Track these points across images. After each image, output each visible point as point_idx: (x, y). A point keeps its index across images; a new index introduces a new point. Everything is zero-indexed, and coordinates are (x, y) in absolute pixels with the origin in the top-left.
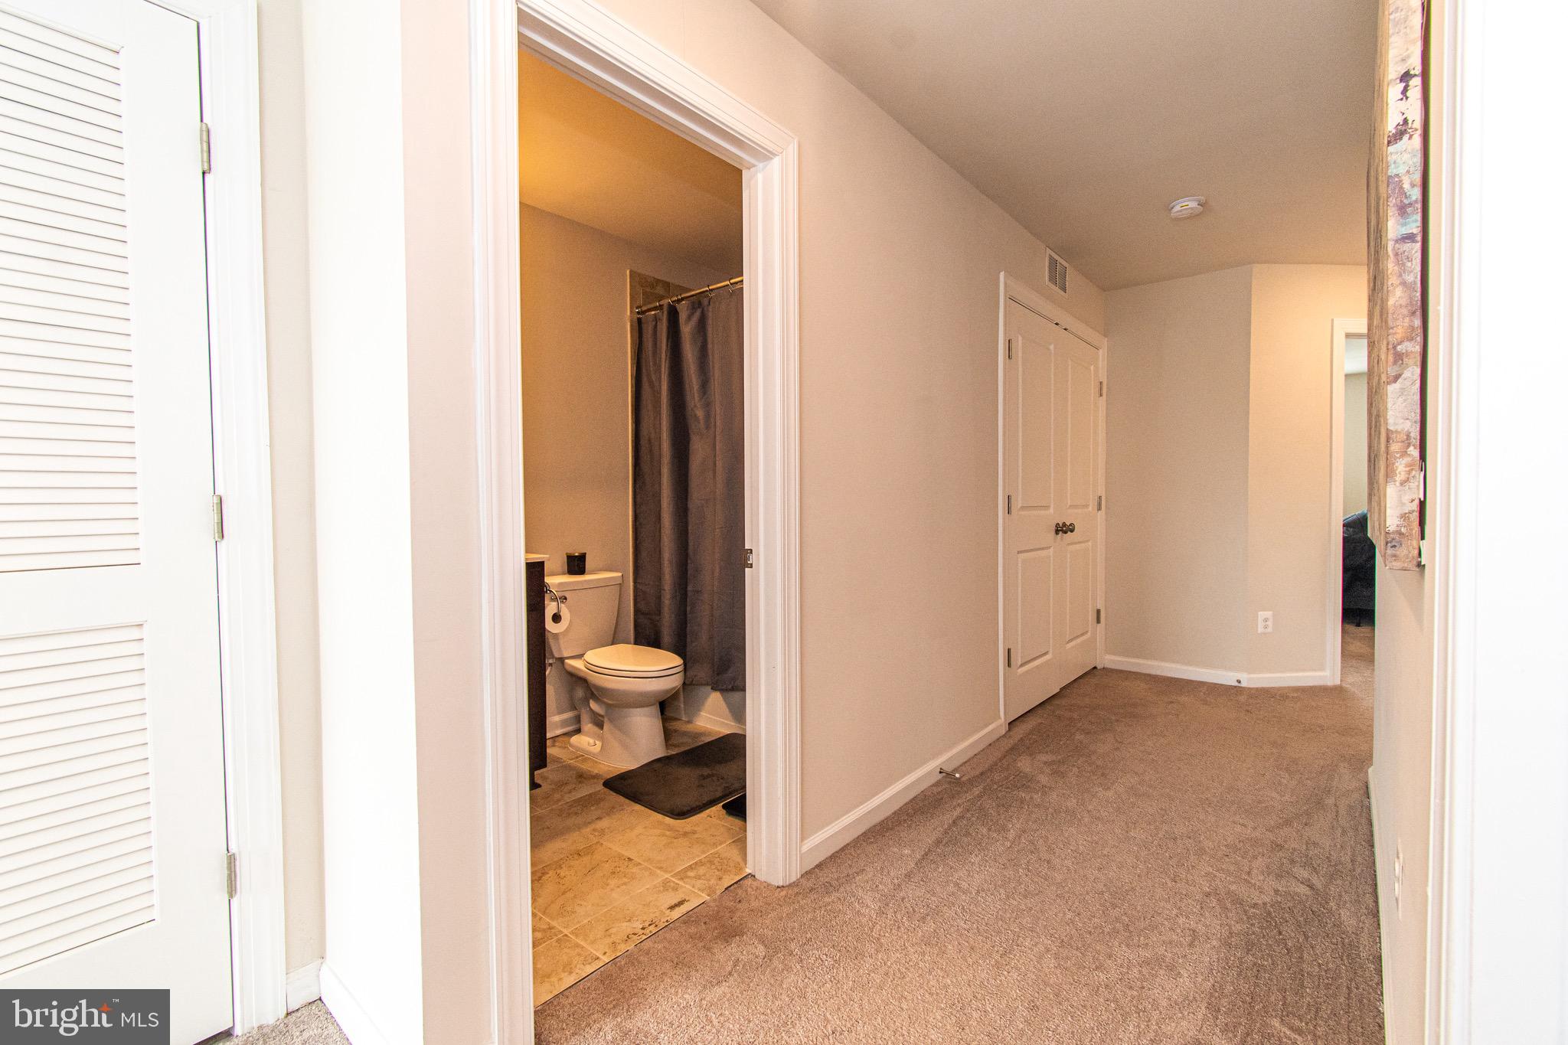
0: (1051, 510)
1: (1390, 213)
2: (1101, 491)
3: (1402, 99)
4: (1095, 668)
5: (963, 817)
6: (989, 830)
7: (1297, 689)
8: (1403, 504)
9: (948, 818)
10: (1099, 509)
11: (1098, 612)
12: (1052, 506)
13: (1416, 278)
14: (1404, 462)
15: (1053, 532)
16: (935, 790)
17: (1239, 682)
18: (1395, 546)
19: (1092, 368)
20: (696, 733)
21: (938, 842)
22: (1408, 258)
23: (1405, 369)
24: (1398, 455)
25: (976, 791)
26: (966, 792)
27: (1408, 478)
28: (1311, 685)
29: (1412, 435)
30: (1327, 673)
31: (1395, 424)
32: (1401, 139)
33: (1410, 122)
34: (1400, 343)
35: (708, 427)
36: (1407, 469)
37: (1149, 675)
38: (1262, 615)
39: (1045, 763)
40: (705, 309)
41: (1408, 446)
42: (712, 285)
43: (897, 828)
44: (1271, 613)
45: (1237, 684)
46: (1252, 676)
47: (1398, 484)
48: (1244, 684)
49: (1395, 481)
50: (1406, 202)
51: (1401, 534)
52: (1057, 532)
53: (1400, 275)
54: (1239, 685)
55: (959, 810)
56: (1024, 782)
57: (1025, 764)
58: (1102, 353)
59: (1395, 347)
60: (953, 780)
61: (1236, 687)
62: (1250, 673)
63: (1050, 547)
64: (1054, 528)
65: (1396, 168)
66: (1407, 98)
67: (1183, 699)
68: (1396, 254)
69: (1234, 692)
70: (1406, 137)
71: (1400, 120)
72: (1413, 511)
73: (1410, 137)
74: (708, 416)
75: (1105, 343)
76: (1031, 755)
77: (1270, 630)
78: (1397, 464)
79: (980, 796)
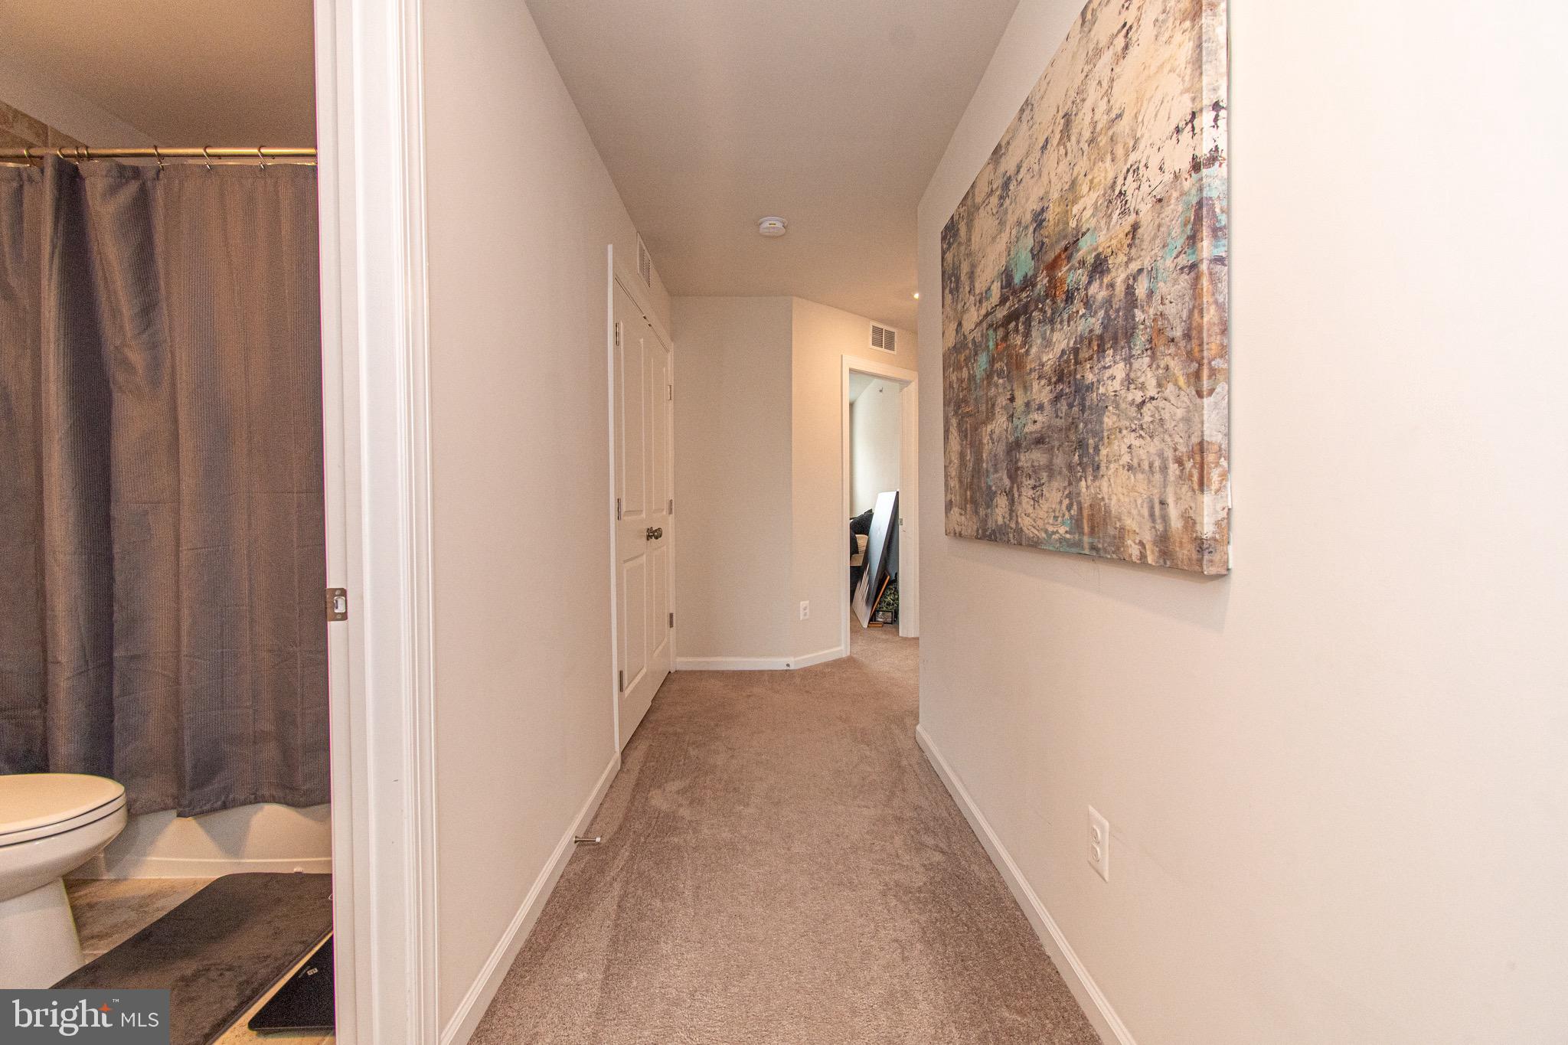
0: (644, 515)
1: (1205, 233)
2: (671, 496)
3: (1214, 127)
4: (670, 672)
5: (626, 894)
6: (662, 901)
7: (827, 665)
8: (1216, 512)
9: (610, 904)
10: (671, 513)
11: (671, 615)
12: (644, 512)
13: (1225, 299)
14: (1217, 472)
15: (645, 539)
16: (577, 867)
17: (788, 665)
18: (1211, 552)
19: (664, 369)
20: (143, 897)
21: (614, 941)
22: (1219, 279)
23: (1217, 384)
24: (1213, 466)
25: (625, 853)
26: (614, 858)
27: (1220, 488)
28: (834, 659)
29: (1223, 447)
30: (842, 647)
31: (1211, 436)
32: (1213, 164)
33: (1220, 150)
34: (1213, 360)
35: (155, 383)
36: (1220, 478)
37: (718, 672)
38: (803, 604)
39: (678, 792)
40: (149, 184)
41: (1220, 458)
42: (162, 148)
43: (553, 945)
44: (808, 602)
45: (786, 668)
46: (797, 659)
47: (1213, 492)
48: (792, 667)
49: (1211, 490)
50: (1218, 225)
51: (1215, 540)
52: (649, 537)
53: (1213, 294)
54: (788, 668)
55: (617, 886)
56: (667, 824)
57: (659, 800)
58: (670, 357)
59: (1210, 363)
60: (592, 847)
61: (786, 670)
62: (795, 657)
63: (642, 555)
64: (646, 534)
65: (1210, 190)
66: (1218, 127)
67: (756, 690)
68: (1211, 274)
69: (787, 675)
70: (1217, 164)
71: (1212, 146)
72: (1224, 518)
73: (1220, 166)
74: (155, 365)
75: (672, 346)
76: (659, 787)
77: (807, 617)
78: (1212, 474)
79: (632, 858)
